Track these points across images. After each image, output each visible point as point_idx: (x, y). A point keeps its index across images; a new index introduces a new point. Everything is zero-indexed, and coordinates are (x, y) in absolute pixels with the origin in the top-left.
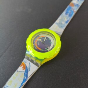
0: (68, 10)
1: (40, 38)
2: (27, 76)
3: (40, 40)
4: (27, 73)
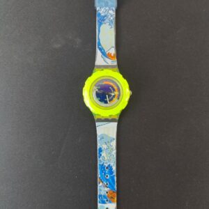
0: (112, 178)
1: (114, 96)
2: (100, 49)
3: (113, 94)
4: (102, 53)
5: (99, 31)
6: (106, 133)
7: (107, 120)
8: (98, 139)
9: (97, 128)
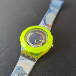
5: (47, 14)
6: (23, 67)
7: (28, 57)
8: (16, 68)
9: (19, 60)
